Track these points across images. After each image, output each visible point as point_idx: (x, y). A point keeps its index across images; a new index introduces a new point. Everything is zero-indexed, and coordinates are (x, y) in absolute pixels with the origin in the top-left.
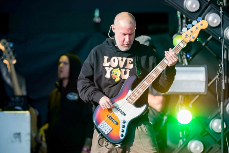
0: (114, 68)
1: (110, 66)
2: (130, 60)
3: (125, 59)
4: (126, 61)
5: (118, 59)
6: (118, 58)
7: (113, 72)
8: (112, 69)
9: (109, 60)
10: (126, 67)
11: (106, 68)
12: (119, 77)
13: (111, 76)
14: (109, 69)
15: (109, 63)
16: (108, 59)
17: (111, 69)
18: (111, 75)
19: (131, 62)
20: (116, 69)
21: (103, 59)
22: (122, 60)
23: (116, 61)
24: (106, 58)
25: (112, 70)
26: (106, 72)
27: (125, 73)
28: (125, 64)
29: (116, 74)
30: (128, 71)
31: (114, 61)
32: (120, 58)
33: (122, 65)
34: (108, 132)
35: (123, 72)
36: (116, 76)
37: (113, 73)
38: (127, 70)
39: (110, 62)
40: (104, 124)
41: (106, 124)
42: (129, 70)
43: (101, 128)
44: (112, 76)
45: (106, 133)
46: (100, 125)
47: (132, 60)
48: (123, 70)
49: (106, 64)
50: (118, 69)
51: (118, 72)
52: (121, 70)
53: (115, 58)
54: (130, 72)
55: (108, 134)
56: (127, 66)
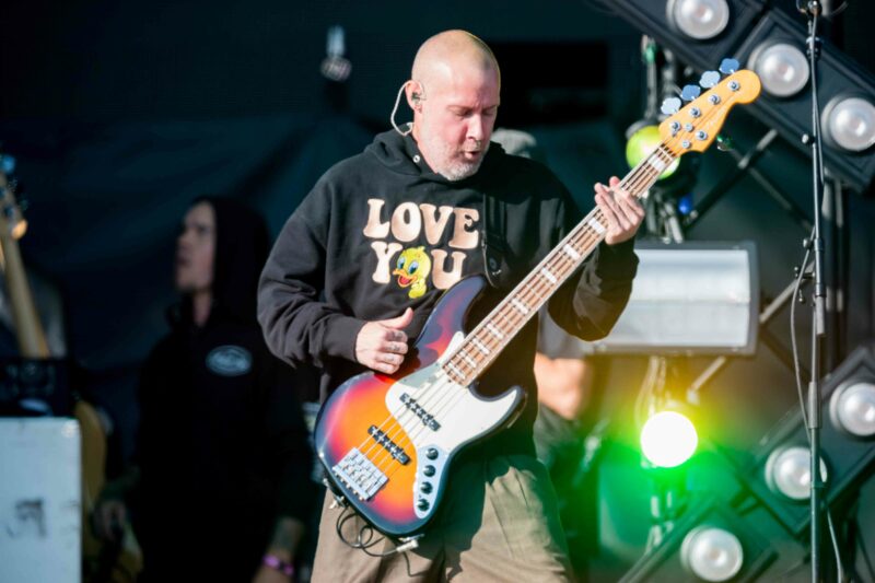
0: (406, 246)
1: (390, 239)
2: (468, 217)
3: (446, 211)
4: (453, 217)
5: (421, 212)
6: (422, 206)
7: (401, 260)
8: (399, 247)
9: (386, 215)
10: (451, 244)
11: (375, 245)
12: (422, 281)
13: (394, 279)
14: (386, 251)
15: (388, 224)
16: (383, 209)
17: (395, 248)
18: (395, 273)
19: (469, 223)
20: (412, 251)
21: (366, 209)
22: (437, 215)
23: (414, 217)
24: (376, 205)
25: (397, 255)
26: (375, 261)
27: (448, 266)
28: (449, 232)
29: (413, 270)
30: (459, 258)
31: (407, 218)
32: (430, 209)
33: (435, 233)
34: (371, 493)
35: (440, 263)
36: (410, 277)
37: (402, 265)
38: (454, 254)
39: (390, 220)
40: (358, 460)
41: (363, 462)
42: (463, 256)
43: (344, 477)
44: (397, 276)
45: (364, 496)
46: (342, 463)
47: (475, 214)
48: (441, 255)
49: (375, 229)
50: (423, 248)
51: (418, 260)
52: (434, 252)
53: (411, 207)
54: (465, 262)
55: (369, 499)
56: (455, 238)
